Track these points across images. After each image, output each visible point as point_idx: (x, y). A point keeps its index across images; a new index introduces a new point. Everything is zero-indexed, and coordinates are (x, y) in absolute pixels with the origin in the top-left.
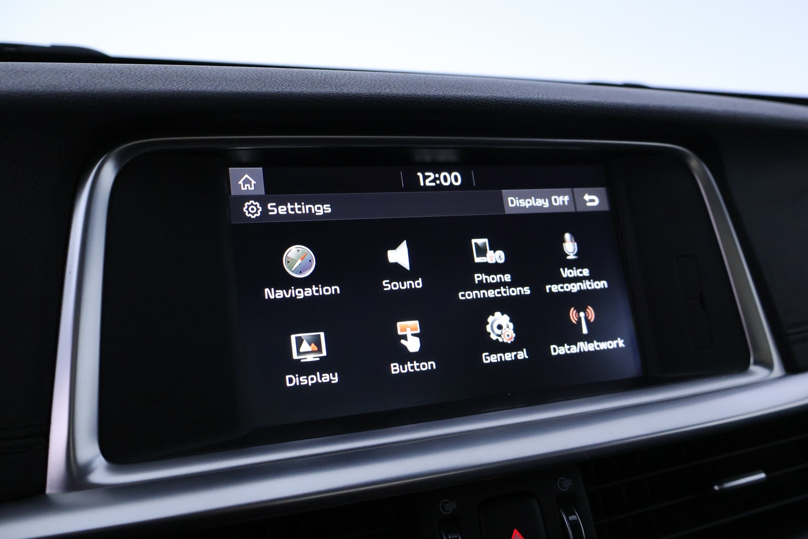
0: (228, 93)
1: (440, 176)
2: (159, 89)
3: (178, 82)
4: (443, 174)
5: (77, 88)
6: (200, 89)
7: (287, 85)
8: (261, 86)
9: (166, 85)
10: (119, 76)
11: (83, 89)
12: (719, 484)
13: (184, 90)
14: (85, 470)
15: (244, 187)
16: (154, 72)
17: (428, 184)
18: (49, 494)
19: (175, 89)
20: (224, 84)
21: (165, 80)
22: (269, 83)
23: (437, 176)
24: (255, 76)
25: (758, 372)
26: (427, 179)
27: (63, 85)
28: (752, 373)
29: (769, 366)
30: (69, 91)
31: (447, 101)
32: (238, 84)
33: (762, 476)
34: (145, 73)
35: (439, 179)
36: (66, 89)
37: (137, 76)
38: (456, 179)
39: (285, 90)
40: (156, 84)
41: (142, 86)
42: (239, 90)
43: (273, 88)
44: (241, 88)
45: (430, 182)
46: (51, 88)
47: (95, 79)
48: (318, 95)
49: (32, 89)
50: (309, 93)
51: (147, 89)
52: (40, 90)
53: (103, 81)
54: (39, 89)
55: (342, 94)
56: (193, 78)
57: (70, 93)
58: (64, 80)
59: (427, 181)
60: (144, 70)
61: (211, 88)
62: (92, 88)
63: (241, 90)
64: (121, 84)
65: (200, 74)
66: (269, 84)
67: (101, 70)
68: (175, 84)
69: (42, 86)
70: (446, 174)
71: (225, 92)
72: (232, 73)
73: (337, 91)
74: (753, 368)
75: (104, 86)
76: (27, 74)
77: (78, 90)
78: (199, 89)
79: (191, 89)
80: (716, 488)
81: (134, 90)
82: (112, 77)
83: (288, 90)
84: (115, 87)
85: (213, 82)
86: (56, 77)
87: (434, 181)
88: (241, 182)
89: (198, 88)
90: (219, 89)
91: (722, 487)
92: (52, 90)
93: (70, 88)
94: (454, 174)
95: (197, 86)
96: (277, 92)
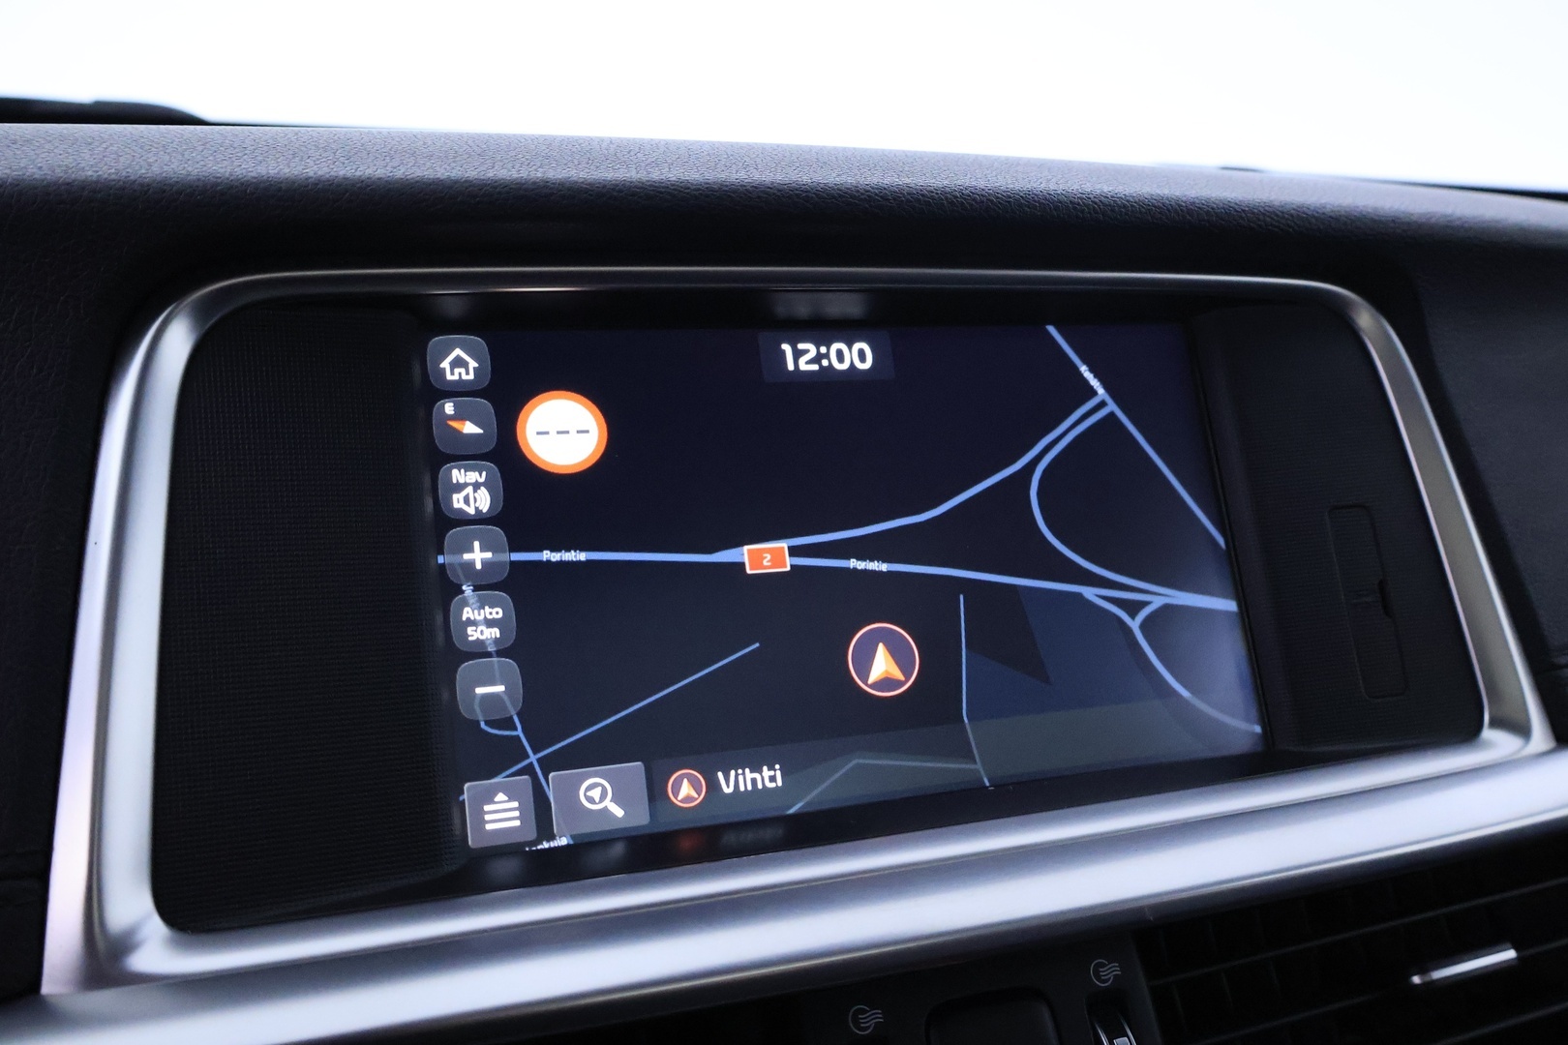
0: (417, 182)
1: (828, 350)
2: (278, 173)
3: (318, 159)
4: (835, 346)
5: (113, 171)
6: (361, 173)
7: (539, 164)
8: (486, 166)
9: (292, 165)
10: (200, 148)
11: (124, 174)
12: (1422, 972)
13: (327, 176)
14: (123, 945)
15: (452, 373)
16: (271, 141)
17: (803, 366)
18: (48, 995)
19: (311, 174)
20: (411, 164)
21: (291, 156)
22: (501, 161)
23: (823, 350)
24: (476, 148)
25: (1497, 743)
26: (802, 357)
27: (82, 165)
28: (1488, 745)
29: (1522, 730)
30: (94, 179)
31: (862, 194)
32: (440, 163)
33: (1510, 954)
34: (253, 143)
35: (827, 356)
36: (90, 173)
37: (235, 148)
38: (862, 355)
39: (532, 174)
40: (273, 164)
41: (243, 166)
42: (439, 175)
43: (509, 171)
44: (443, 171)
45: (809, 362)
46: (59, 173)
47: (150, 155)
48: (600, 183)
49: (20, 173)
50: (583, 180)
51: (253, 174)
52: (36, 176)
53: (167, 158)
54: (34, 173)
55: (648, 181)
56: (349, 152)
57: (97, 182)
58: (87, 157)
59: (802, 361)
60: (252, 137)
61: (383, 171)
62: (143, 171)
63: (443, 174)
64: (202, 163)
65: (363, 145)
66: (501, 164)
67: (165, 137)
68: (312, 163)
69: (40, 168)
70: (842, 346)
71: (413, 179)
72: (430, 143)
73: (639, 176)
74: (1488, 733)
75: (166, 168)
76: (14, 146)
77: (113, 177)
78: (358, 174)
79: (341, 173)
80: (1416, 980)
81: (227, 175)
82: (186, 150)
83: (539, 175)
84: (190, 169)
85: (388, 159)
86: (70, 151)
87: (817, 359)
88: (445, 364)
89: (356, 170)
90: (399, 173)
91: (1427, 979)
92: (61, 175)
93: (97, 172)
94: (857, 346)
95: (354, 167)
96: (517, 178)
